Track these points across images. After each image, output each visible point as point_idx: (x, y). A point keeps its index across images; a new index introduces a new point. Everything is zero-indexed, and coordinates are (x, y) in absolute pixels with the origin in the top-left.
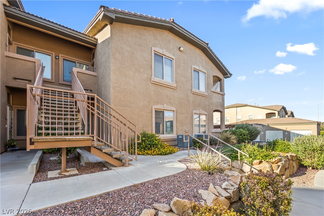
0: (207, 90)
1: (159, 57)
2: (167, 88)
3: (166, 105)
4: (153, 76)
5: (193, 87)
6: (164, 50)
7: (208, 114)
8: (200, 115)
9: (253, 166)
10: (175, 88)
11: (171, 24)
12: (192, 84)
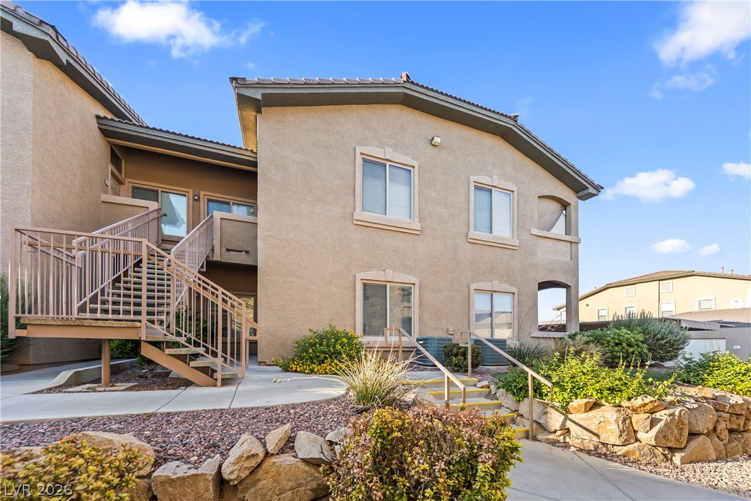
0: (516, 233)
1: (374, 166)
2: (395, 234)
3: (391, 271)
4: (358, 210)
5: (472, 227)
6: (387, 148)
7: (518, 291)
8: (494, 294)
9: (570, 416)
10: (418, 233)
11: (404, 87)
12: (469, 221)
